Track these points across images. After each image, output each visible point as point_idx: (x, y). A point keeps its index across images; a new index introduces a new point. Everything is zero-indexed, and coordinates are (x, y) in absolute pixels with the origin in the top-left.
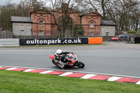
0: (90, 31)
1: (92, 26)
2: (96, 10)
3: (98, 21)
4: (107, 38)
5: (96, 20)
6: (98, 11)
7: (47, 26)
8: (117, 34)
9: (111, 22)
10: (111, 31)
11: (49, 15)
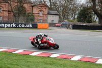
0: (39, 18)
1: (41, 15)
2: (45, 2)
3: (46, 11)
4: (52, 25)
5: (44, 10)
6: (46, 3)
7: (5, 12)
8: (59, 21)
9: (56, 12)
10: (56, 19)
11: (7, 4)
